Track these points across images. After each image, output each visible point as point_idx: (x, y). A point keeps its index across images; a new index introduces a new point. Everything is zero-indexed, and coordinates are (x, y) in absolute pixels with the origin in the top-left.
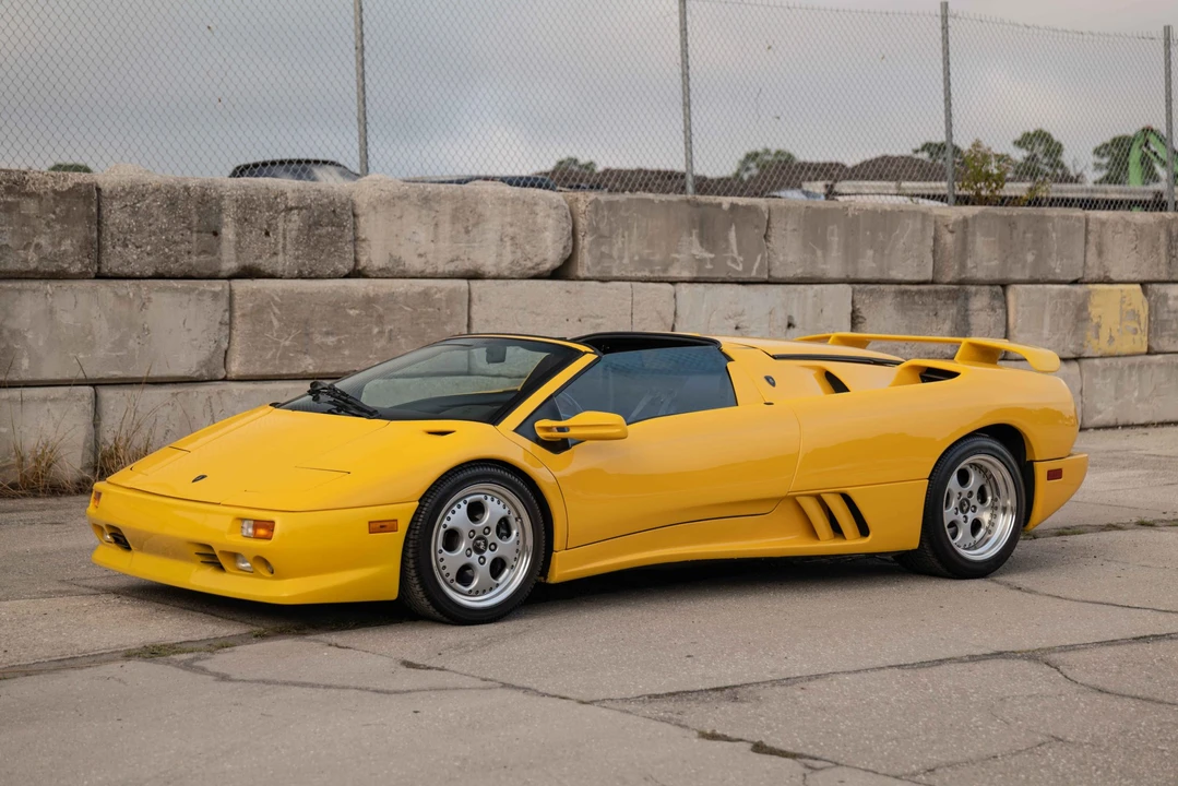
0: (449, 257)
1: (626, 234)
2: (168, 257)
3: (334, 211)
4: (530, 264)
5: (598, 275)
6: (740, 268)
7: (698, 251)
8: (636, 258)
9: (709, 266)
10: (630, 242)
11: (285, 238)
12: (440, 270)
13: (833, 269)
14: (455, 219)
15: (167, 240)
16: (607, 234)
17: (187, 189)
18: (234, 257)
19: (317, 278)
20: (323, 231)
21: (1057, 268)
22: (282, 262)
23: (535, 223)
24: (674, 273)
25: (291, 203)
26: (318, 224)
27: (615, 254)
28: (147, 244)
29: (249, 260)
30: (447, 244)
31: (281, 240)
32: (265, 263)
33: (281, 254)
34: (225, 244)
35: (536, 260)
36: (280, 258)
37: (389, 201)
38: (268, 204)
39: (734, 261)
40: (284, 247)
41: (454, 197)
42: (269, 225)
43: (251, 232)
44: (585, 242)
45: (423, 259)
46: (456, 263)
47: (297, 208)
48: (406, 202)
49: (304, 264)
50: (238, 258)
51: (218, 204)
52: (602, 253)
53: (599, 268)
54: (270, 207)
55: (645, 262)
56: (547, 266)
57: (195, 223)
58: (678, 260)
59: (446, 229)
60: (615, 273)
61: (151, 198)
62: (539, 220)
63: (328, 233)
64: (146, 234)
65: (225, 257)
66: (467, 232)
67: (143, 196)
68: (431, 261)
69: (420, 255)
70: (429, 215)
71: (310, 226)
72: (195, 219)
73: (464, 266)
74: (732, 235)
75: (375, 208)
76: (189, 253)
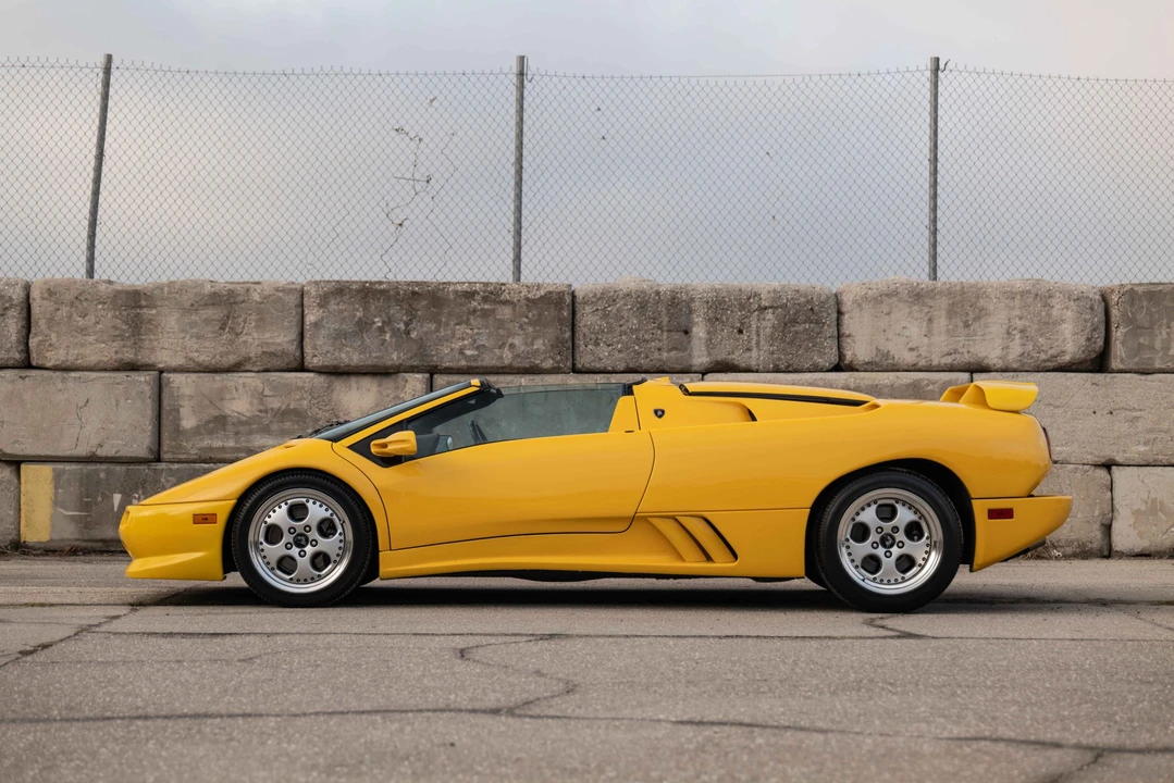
0: (946, 350)
2: (639, 354)
3: (812, 309)
4: (1043, 356)
5: (1135, 367)
11: (758, 335)
12: (935, 363)
14: (951, 313)
15: (637, 338)
16: (1146, 325)
17: (658, 293)
18: (705, 353)
19: (796, 371)
20: (800, 328)
22: (754, 358)
23: (1049, 315)
25: (764, 303)
26: (794, 321)
27: (1158, 344)
28: (618, 342)
29: (721, 356)
30: (943, 339)
31: (755, 337)
32: (738, 358)
33: (755, 350)
34: (695, 342)
35: (1051, 352)
36: (754, 353)
37: (875, 299)
38: (740, 304)
40: (758, 343)
41: (950, 293)
42: (742, 324)
43: (723, 330)
44: (1118, 334)
45: (915, 353)
46: (953, 356)
47: (771, 307)
48: (894, 299)
49: (780, 359)
50: (709, 354)
51: (688, 307)
52: (1139, 344)
53: (1136, 359)
54: (742, 307)
56: (1067, 358)
57: (665, 323)
59: (941, 323)
60: (1158, 365)
61: (621, 302)
62: (1055, 312)
63: (805, 330)
64: (617, 334)
65: (696, 353)
66: (967, 325)
67: (614, 300)
68: (923, 354)
69: (911, 349)
70: (921, 311)
71: (785, 324)
72: (665, 320)
73: (965, 358)
75: (859, 305)
76: (659, 350)
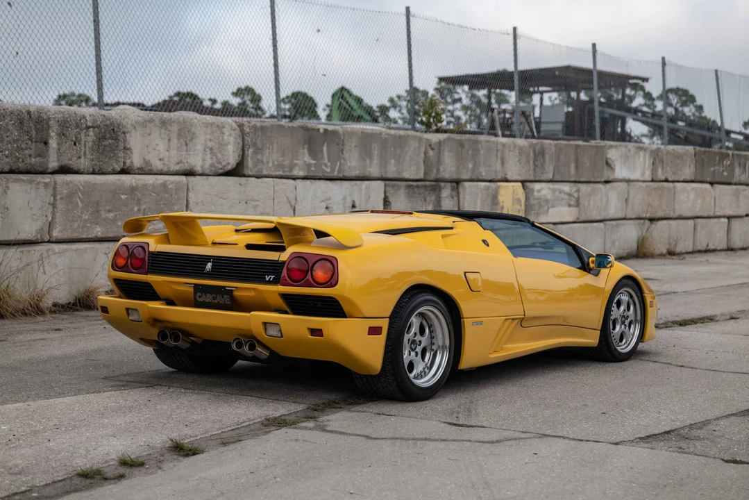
0: (176, 160)
1: (271, 147)
2: (18, 159)
3: (113, 130)
4: (220, 166)
5: (256, 174)
6: (328, 170)
7: (307, 159)
8: (276, 163)
9: (313, 169)
10: (272, 153)
11: (85, 147)
12: (171, 169)
13: (374, 171)
14: (179, 136)
15: (17, 147)
16: (260, 147)
17: (29, 112)
18: (56, 159)
19: (103, 173)
20: (106, 143)
21: (484, 172)
22: (84, 163)
23: (223, 139)
24: (297, 172)
25: (89, 124)
26: (104, 138)
27: (265, 161)
28: (6, 149)
29: (65, 162)
30: (175, 153)
31: (83, 148)
32: (74, 164)
33: (83, 157)
34: (51, 150)
35: (224, 163)
36: (82, 160)
37: (143, 124)
38: (76, 124)
39: (326, 166)
40: (85, 154)
41: (179, 122)
42: (76, 138)
43: (66, 143)
44: (250, 152)
45: (162, 162)
46: (180, 165)
47: (92, 127)
48: (152, 124)
49: (96, 165)
50: (58, 160)
51: (48, 124)
52: (258, 160)
53: (256, 169)
54: (77, 126)
55: (280, 166)
56: (229, 168)
57: (34, 136)
58: (297, 164)
59: (175, 142)
60: (265, 173)
61: (9, 119)
62: (226, 137)
63: (110, 144)
64: (5, 143)
65: (51, 159)
66: (187, 145)
67: (4, 117)
68: (167, 163)
69: (160, 160)
70: (165, 133)
71: (100, 139)
72: (34, 133)
73: (186, 167)
74: (325, 148)
75: (135, 128)
76: (30, 156)
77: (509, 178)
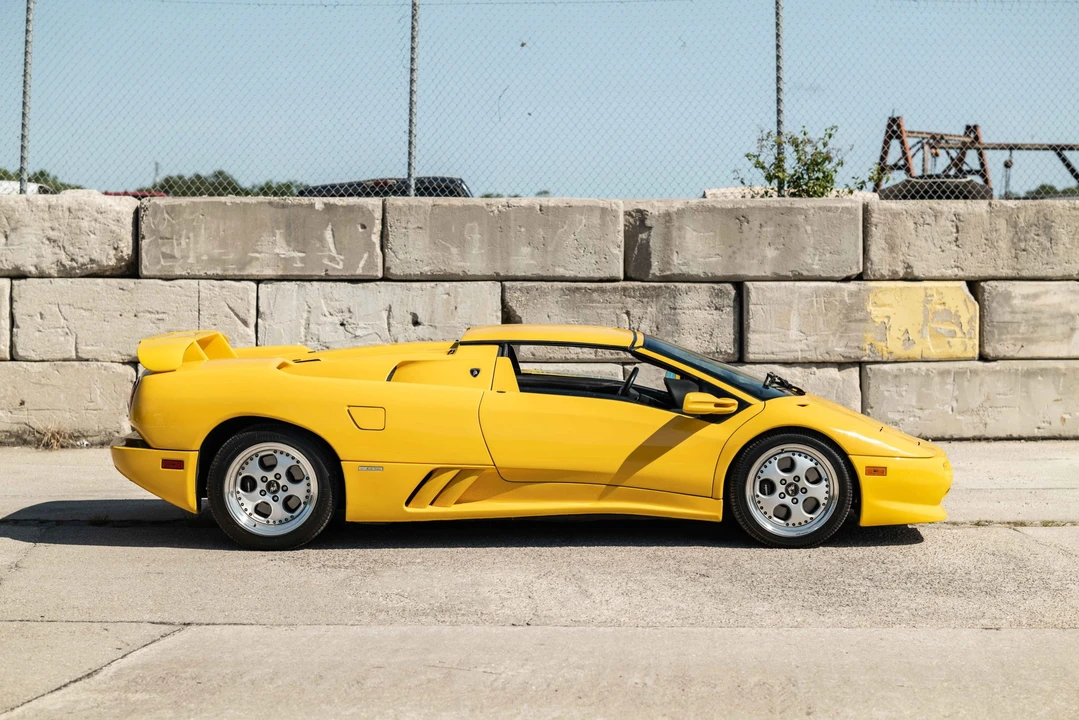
1: (191, 235)
6: (340, 267)
7: (282, 249)
8: (205, 258)
9: (299, 265)
10: (196, 242)
24: (254, 270)
39: (332, 259)
55: (213, 261)
58: (257, 259)
74: (328, 235)
77: (917, 272)
